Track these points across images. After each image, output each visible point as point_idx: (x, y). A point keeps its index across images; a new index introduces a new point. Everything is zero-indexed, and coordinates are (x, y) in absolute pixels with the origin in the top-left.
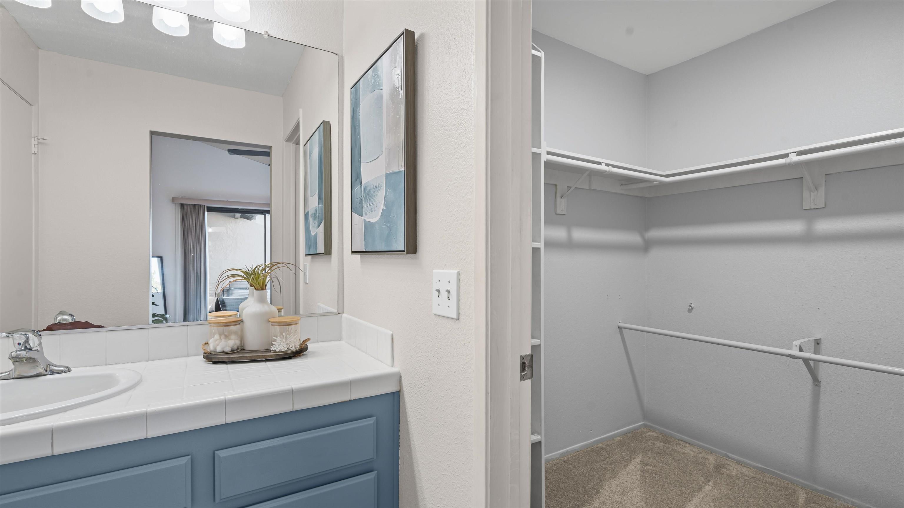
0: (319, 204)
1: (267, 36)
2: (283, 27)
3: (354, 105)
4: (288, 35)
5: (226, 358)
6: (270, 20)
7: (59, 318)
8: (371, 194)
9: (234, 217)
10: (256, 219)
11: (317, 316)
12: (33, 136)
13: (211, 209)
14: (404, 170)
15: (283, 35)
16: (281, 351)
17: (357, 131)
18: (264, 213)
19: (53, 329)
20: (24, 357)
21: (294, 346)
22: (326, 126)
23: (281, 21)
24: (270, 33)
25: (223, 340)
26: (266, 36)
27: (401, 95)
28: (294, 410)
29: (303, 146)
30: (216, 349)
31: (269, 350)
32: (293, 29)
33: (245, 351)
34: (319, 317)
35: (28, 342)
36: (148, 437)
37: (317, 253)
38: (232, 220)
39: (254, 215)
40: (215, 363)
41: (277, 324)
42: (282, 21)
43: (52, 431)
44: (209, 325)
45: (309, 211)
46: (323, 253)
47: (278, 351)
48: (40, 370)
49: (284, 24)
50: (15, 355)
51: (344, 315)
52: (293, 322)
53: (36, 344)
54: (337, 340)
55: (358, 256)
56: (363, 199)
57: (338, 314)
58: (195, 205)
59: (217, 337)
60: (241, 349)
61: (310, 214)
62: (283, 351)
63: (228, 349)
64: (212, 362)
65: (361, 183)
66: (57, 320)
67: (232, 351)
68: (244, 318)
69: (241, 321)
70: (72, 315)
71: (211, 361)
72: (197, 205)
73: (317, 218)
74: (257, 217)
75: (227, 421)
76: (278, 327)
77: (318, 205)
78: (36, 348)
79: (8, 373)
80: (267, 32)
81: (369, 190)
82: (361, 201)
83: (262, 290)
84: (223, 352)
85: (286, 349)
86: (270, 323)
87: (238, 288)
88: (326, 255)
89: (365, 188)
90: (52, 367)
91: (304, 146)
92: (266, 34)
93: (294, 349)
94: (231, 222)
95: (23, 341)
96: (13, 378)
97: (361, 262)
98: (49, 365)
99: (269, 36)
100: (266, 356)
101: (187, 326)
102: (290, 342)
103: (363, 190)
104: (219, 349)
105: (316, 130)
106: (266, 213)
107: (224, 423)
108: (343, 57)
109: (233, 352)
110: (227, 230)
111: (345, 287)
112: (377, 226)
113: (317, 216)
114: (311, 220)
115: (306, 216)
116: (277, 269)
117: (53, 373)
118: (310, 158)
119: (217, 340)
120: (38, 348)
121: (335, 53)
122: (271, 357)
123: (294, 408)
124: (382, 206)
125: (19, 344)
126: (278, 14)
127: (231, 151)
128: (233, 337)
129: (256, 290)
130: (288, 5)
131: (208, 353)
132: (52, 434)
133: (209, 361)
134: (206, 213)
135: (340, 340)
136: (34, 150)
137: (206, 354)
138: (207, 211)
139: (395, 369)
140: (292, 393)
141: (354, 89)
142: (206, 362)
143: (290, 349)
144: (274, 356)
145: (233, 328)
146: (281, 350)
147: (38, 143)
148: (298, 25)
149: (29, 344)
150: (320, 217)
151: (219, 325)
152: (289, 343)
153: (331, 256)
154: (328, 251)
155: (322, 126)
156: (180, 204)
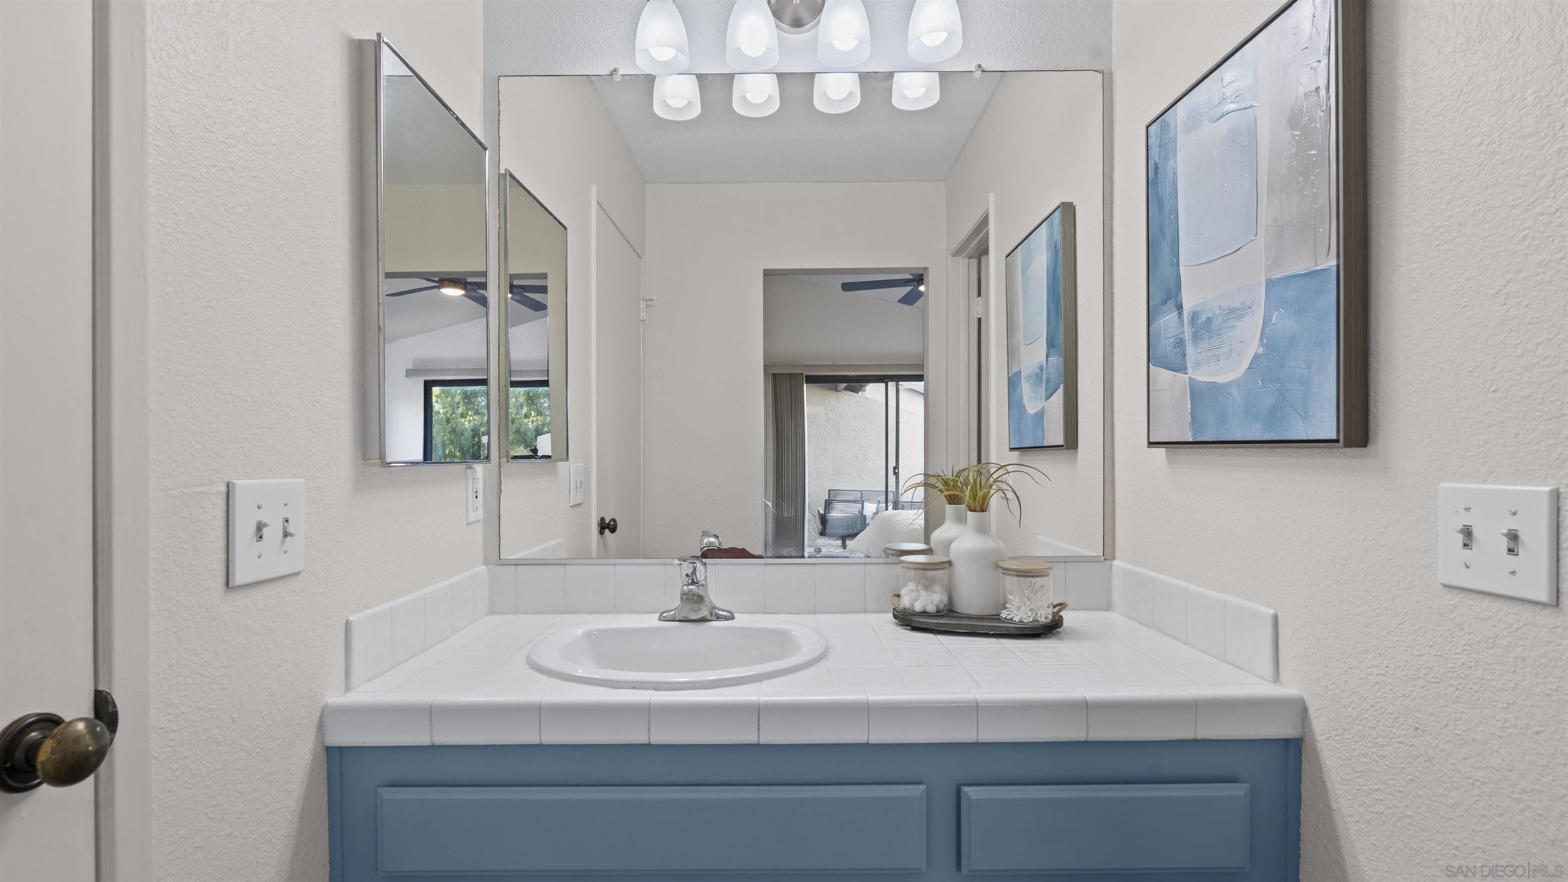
0: (1049, 356)
1: (980, 72)
2: (1005, 49)
3: (1157, 157)
4: (1014, 61)
5: (934, 623)
6: (984, 43)
7: (705, 541)
8: (1214, 326)
9: (836, 390)
10: (865, 391)
11: (1065, 562)
12: (642, 298)
13: (811, 380)
14: (1338, 266)
15: (1005, 63)
16: (1022, 622)
17: (1167, 207)
18: (885, 380)
19: (708, 556)
20: (696, 594)
21: (1044, 616)
22: (1068, 211)
23: (1002, 39)
24: (987, 66)
25: (923, 593)
26: (978, 74)
27: (1327, 105)
28: (1089, 739)
29: (1005, 257)
30: (913, 606)
31: (997, 617)
32: (1022, 47)
33: (957, 615)
34: (1068, 564)
35: (695, 573)
36: (870, 742)
37: (1044, 445)
38: (833, 394)
39: (864, 384)
40: (915, 629)
41: (1014, 573)
42: (1004, 39)
43: (759, 708)
44: (902, 565)
45: (1020, 370)
46: (1062, 446)
47: (1017, 620)
48: (705, 613)
49: (1007, 43)
50: (687, 591)
51: (1115, 563)
52: (1041, 572)
53: (703, 578)
54: (1102, 610)
55: (1161, 451)
56: (1187, 336)
57: (1105, 559)
58: (790, 374)
59: (911, 586)
60: (949, 610)
61: (1023, 376)
62: (1025, 621)
63: (931, 608)
64: (910, 628)
65: (1180, 307)
66: (703, 542)
67: (938, 612)
68: (952, 557)
69: (950, 563)
70: (717, 537)
71: (909, 626)
72: (793, 374)
73: (1044, 383)
74: (867, 387)
75: (979, 737)
76: (1015, 578)
77: (1047, 357)
78: (702, 582)
79: (674, 612)
80: (980, 66)
81: (1208, 319)
82: (1180, 343)
83: (982, 511)
84: (925, 612)
85: (1031, 619)
86: (1000, 570)
87: (843, 501)
88: (1068, 448)
89: (1194, 316)
90: (717, 611)
91: (1007, 257)
92: (979, 69)
93: (1044, 619)
94: (832, 398)
95: (691, 571)
96: (679, 621)
97: (1170, 462)
98: (714, 608)
99: (983, 71)
100: (999, 628)
101: (864, 565)
102: (1036, 607)
103: (1186, 320)
104: (918, 607)
105: (1044, 222)
106: (888, 380)
107: (975, 741)
108: (1111, 74)
109: (938, 614)
110: (825, 410)
111: (1118, 510)
112: (1234, 391)
113: (1044, 379)
114: (1026, 387)
115: (1013, 382)
116: (1006, 475)
117: (718, 618)
118: (1023, 275)
119: (912, 591)
120: (704, 582)
121: (1097, 69)
122: (1008, 631)
123: (1089, 735)
124: (1254, 347)
125: (687, 575)
126: (998, 29)
127: (847, 287)
128: (937, 588)
129: (970, 511)
130: (1013, 9)
131: (901, 611)
132: (759, 714)
133: (904, 624)
134: (805, 385)
135: (1108, 610)
136: (643, 315)
137: (899, 612)
138: (806, 383)
139: (1288, 690)
140: (1086, 708)
141: (1159, 126)
142: (898, 625)
143: (1037, 620)
144: (1012, 629)
145: (938, 573)
146: (1021, 620)
147: (647, 305)
148: (1030, 37)
149: (696, 576)
150: (1052, 381)
151: (919, 568)
152: (1034, 608)
153: (1076, 450)
154: (1071, 441)
155: (1057, 214)
156: (772, 374)
